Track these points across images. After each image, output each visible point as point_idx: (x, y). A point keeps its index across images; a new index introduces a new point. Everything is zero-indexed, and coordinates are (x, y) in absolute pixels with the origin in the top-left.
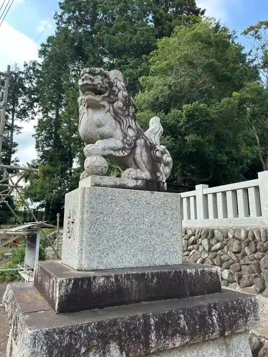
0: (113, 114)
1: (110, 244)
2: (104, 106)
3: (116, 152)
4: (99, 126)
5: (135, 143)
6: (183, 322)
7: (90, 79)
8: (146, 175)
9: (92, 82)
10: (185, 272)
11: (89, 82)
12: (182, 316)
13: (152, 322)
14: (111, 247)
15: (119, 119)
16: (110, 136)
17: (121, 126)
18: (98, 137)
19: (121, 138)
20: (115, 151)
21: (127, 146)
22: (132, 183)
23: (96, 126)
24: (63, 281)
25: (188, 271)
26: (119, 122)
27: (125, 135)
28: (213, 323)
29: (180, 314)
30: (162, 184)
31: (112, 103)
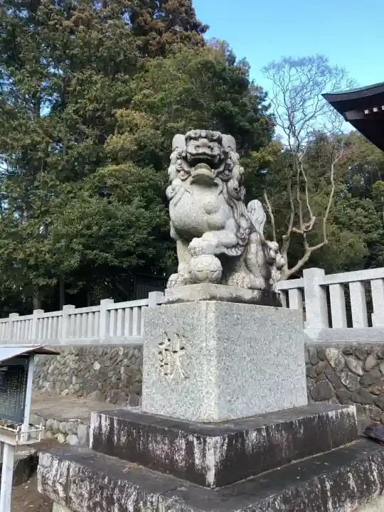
0: (226, 196)
1: (240, 383)
2: (216, 185)
3: (229, 250)
4: (209, 213)
5: (249, 238)
6: (352, 483)
7: (209, 147)
8: (260, 282)
9: (212, 151)
10: (327, 416)
11: (208, 151)
12: (350, 475)
13: (328, 487)
14: (240, 387)
15: (232, 204)
16: (221, 228)
17: (233, 213)
18: (206, 227)
19: (235, 230)
20: (227, 248)
21: (241, 242)
22: (248, 295)
23: (204, 212)
24: (217, 441)
25: (330, 414)
26: (232, 207)
27: (239, 227)
28: (375, 480)
29: (348, 472)
30: (277, 296)
31: (226, 181)
